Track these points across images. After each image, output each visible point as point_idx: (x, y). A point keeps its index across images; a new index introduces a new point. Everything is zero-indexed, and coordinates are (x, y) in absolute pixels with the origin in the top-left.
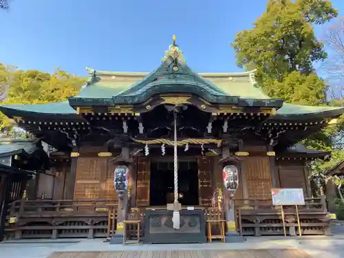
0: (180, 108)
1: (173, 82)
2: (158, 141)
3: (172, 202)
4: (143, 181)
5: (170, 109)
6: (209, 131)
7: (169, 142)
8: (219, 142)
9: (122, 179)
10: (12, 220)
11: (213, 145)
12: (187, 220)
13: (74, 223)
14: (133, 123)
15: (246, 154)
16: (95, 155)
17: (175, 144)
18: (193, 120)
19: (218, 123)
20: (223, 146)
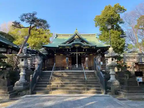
0: (78, 47)
1: (77, 42)
2: (73, 53)
3: (76, 64)
5: (76, 47)
6: (83, 51)
7: (76, 53)
8: (85, 53)
9: (68, 60)
10: (46, 67)
11: (84, 53)
12: (79, 67)
13: (57, 68)
14: (69, 49)
15: (92, 55)
16: (60, 55)
17: (77, 53)
18: (80, 49)
19: (85, 49)
20: (86, 54)
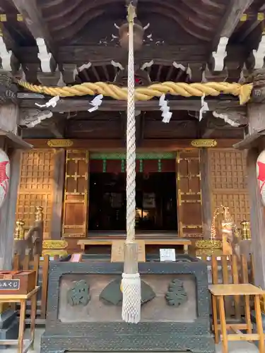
4: (75, 193)
